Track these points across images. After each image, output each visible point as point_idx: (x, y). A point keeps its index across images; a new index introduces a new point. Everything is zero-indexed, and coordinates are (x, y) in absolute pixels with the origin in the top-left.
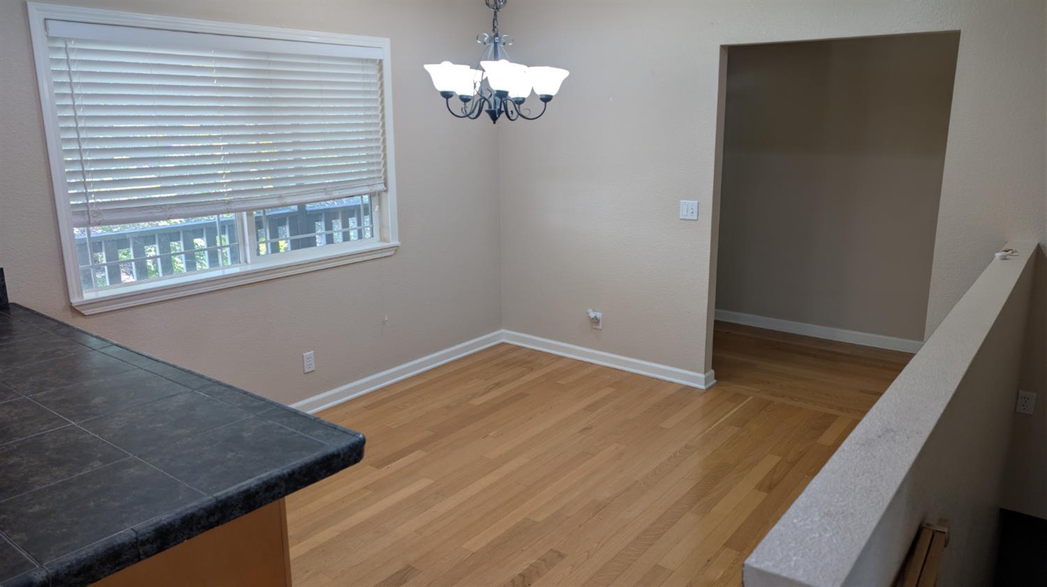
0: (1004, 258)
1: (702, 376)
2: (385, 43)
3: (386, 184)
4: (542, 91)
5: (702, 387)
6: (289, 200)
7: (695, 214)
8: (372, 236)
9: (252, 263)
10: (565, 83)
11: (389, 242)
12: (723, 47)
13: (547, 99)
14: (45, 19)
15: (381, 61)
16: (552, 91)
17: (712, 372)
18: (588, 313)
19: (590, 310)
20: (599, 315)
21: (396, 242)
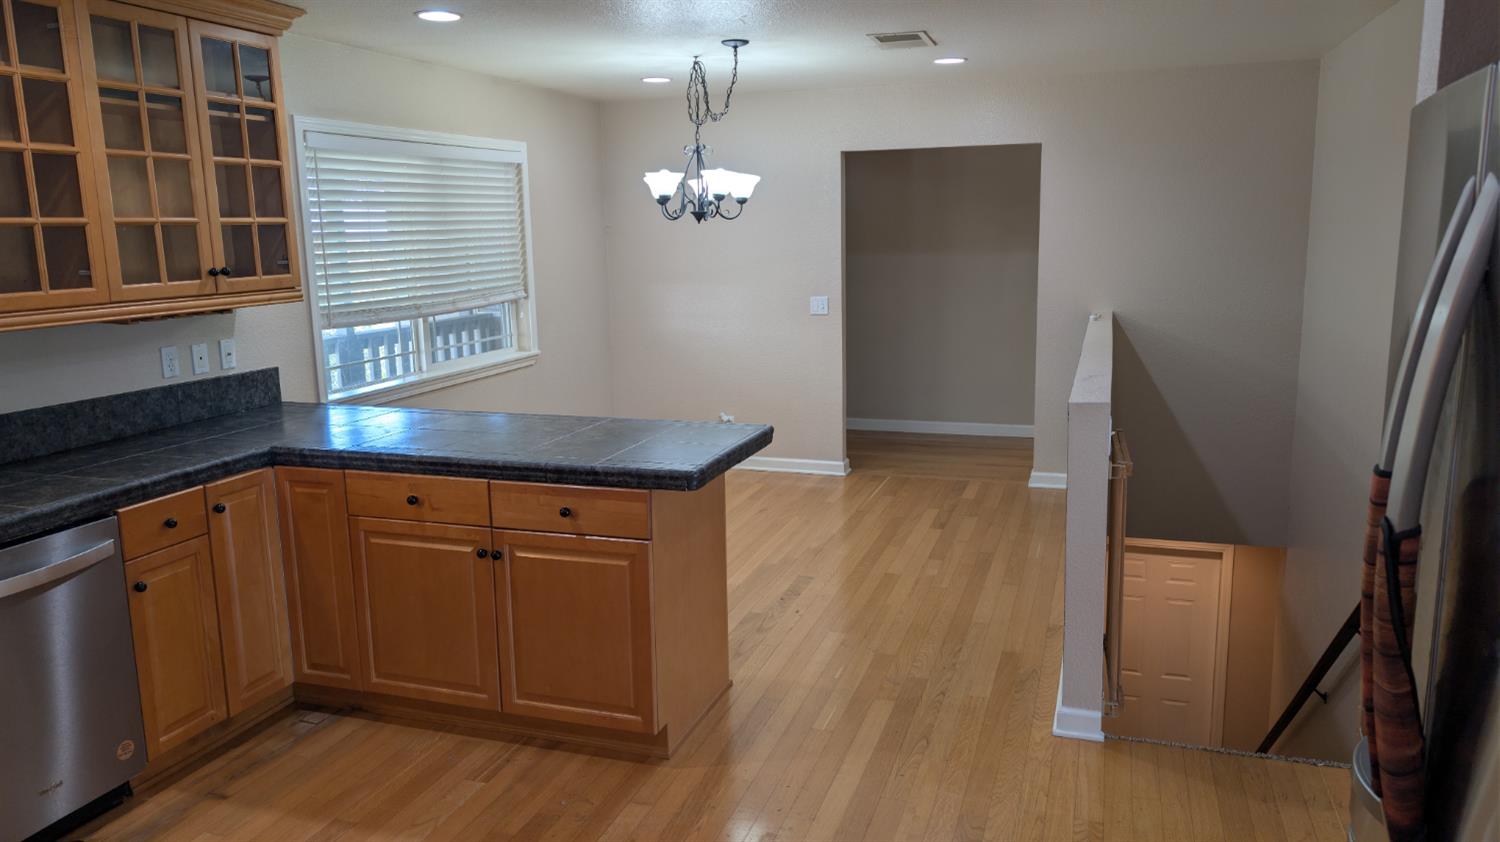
0: (1096, 319)
1: (842, 463)
2: (523, 146)
3: (526, 291)
4: (738, 194)
5: (844, 474)
6: (461, 305)
7: (826, 308)
8: (511, 346)
9: (427, 371)
10: (758, 187)
11: (530, 350)
12: (842, 153)
13: (742, 202)
14: (305, 131)
15: (519, 165)
16: (746, 193)
17: (847, 460)
18: (720, 417)
19: (722, 414)
20: (731, 418)
21: (535, 351)
